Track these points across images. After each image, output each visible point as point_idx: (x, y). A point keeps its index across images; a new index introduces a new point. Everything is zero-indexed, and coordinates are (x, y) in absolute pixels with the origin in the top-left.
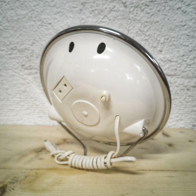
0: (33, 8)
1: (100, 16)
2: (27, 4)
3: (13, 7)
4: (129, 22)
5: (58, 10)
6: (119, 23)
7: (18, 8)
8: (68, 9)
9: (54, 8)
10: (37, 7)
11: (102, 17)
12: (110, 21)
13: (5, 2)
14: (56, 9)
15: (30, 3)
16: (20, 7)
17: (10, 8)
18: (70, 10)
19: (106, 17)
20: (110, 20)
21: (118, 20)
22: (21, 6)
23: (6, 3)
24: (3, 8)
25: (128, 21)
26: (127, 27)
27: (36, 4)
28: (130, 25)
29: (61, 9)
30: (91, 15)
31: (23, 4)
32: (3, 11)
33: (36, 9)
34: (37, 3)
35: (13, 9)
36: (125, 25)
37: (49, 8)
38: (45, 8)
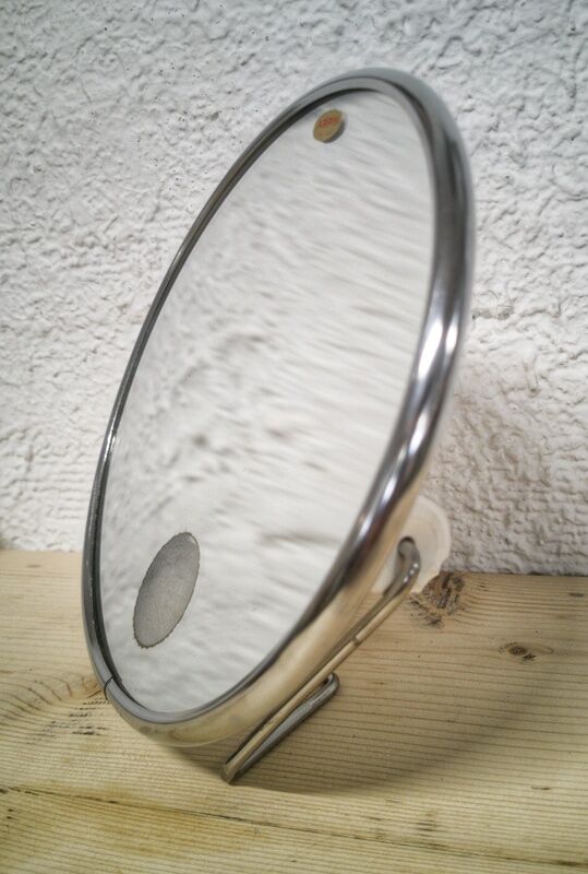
0: (146, 60)
1: (426, 43)
2: (123, 47)
3: (71, 72)
4: (573, 50)
5: (245, 49)
6: (519, 62)
7: (91, 71)
8: (281, 36)
9: (227, 42)
10: (160, 53)
11: (437, 46)
12: (478, 61)
13: (45, 55)
14: (234, 47)
15: (134, 43)
16: (97, 66)
17: (63, 78)
18: (294, 41)
19: (456, 45)
20: (478, 53)
21: (518, 45)
22: (101, 62)
23: (47, 60)
24: (36, 82)
25: (567, 46)
26: (566, 75)
27: (154, 40)
28: (580, 64)
29: (256, 43)
30: (387, 48)
31: (107, 52)
32: (39, 94)
33: (157, 60)
34: (160, 37)
35: (72, 79)
36: (555, 66)
37: (207, 47)
38: (189, 50)
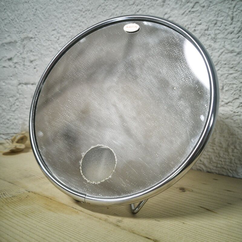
0: (113, 11)
1: (188, 4)
2: (108, 8)
3: (95, 15)
4: (233, 5)
5: (139, 7)
6: (216, 9)
7: (100, 14)
8: (148, 3)
9: (134, 6)
10: (117, 9)
11: (191, 5)
12: (204, 9)
13: (89, 10)
14: (135, 7)
15: (111, 6)
16: (101, 13)
17: (93, 16)
18: (151, 5)
19: (197, 4)
20: (204, 7)
21: (216, 4)
22: (102, 12)
23: (90, 11)
24: (87, 18)
25: (231, 4)
26: (230, 13)
27: (115, 6)
28: (235, 10)
29: (141, 5)
30: (177, 6)
31: (104, 9)
32: (87, 21)
33: (116, 11)
34: (117, 4)
35: (95, 17)
36: (227, 10)
37: (129, 7)
38: (124, 8)
